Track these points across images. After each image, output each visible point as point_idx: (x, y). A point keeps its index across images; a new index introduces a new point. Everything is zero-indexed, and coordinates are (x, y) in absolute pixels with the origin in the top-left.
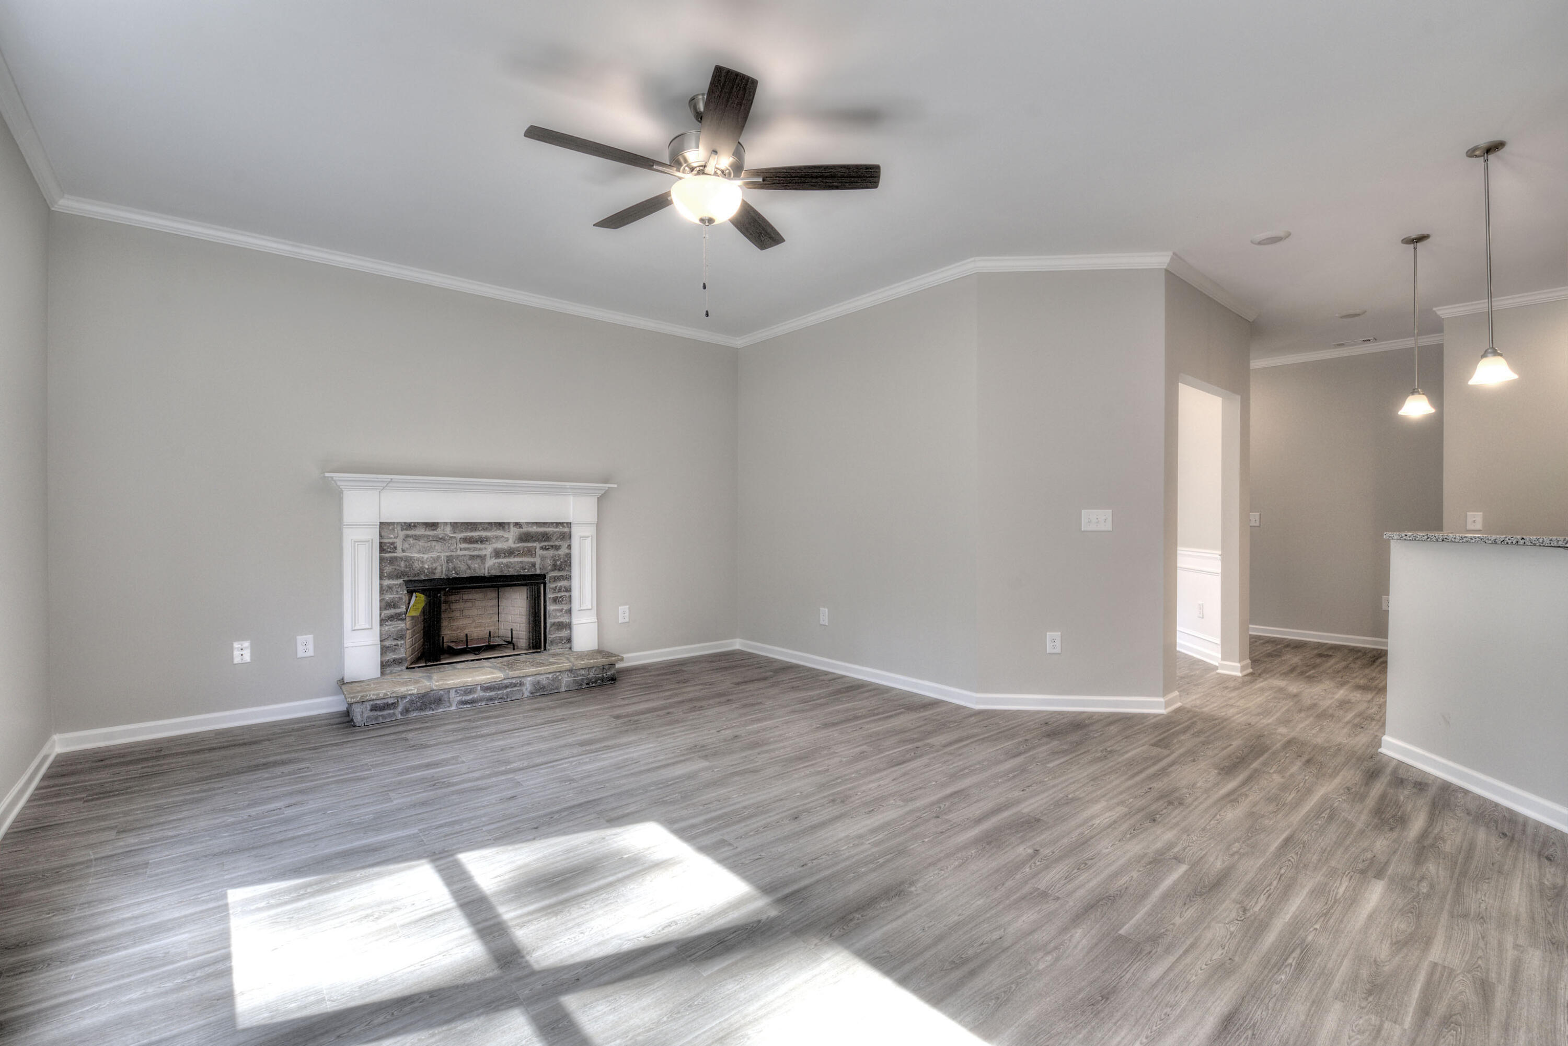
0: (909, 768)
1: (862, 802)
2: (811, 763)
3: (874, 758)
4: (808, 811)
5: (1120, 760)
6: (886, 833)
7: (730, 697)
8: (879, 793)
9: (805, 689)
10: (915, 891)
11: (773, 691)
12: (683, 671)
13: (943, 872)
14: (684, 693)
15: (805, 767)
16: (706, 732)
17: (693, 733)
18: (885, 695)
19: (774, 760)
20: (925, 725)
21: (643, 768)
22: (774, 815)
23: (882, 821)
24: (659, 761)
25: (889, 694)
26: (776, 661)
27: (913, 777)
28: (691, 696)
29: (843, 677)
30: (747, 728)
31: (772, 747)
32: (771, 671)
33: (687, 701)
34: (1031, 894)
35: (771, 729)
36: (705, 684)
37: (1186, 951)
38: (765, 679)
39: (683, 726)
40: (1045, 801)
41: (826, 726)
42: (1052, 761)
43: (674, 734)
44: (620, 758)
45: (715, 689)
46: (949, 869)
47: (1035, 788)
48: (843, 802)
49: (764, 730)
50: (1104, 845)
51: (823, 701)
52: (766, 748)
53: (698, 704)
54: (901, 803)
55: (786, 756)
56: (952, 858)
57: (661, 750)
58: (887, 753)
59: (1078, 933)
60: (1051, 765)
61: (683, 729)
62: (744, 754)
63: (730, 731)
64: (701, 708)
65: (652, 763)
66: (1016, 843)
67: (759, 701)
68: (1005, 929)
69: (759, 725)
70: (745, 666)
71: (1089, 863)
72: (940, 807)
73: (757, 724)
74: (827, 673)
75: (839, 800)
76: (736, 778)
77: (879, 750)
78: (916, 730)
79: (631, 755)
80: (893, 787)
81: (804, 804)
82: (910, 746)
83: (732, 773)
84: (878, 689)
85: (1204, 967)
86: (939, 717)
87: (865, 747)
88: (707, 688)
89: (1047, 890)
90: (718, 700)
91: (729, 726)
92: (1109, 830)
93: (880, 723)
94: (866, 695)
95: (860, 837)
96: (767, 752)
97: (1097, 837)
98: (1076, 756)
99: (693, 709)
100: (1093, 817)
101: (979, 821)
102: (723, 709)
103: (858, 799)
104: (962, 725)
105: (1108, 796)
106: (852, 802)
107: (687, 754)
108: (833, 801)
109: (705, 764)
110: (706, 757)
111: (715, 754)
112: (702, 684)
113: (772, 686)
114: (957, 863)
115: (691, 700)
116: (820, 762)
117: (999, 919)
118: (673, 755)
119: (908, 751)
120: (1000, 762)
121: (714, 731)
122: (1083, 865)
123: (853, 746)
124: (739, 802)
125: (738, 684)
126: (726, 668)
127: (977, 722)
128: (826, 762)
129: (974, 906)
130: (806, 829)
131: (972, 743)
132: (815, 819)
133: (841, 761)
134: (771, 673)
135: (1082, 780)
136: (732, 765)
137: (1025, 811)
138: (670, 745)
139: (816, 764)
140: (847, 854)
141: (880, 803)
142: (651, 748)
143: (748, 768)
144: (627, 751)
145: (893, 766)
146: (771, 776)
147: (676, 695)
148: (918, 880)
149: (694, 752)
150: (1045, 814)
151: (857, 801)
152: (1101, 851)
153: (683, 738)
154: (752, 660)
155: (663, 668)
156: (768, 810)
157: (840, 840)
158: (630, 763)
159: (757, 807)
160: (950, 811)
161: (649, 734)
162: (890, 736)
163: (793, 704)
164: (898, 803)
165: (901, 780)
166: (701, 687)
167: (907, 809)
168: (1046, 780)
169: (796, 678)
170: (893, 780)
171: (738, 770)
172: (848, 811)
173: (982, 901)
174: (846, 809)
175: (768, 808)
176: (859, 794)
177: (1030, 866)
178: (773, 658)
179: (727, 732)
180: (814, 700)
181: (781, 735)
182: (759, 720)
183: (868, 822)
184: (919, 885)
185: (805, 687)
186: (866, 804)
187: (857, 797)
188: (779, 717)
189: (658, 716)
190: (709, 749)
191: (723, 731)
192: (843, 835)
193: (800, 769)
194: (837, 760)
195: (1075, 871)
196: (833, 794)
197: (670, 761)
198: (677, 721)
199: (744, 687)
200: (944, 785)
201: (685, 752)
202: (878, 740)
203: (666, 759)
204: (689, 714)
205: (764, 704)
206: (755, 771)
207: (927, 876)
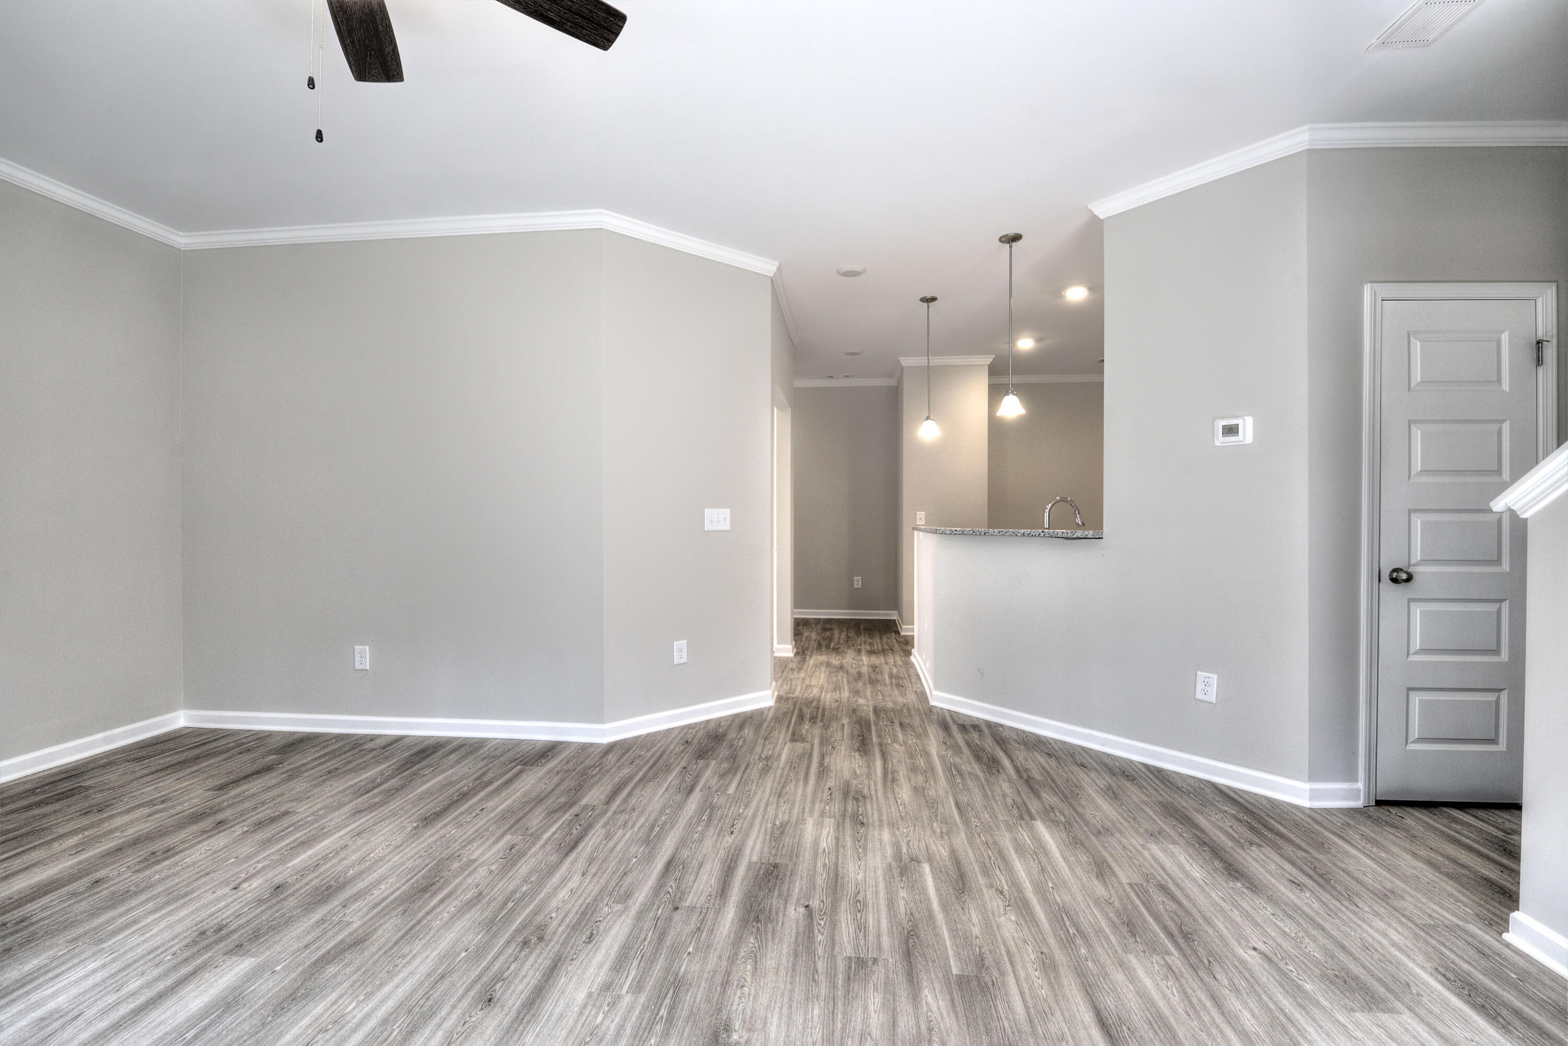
0: (589, 849)
1: (568, 926)
2: (445, 892)
3: (533, 850)
4: (499, 977)
5: (781, 765)
6: (635, 963)
7: (221, 816)
8: (579, 902)
9: (352, 770)
10: (741, 1037)
11: (299, 786)
12: (87, 788)
13: (746, 989)
14: (112, 831)
15: (442, 901)
16: (210, 897)
17: (183, 906)
18: (482, 751)
19: (379, 908)
20: (563, 780)
21: (101, 1025)
22: (449, 1014)
23: (616, 947)
24: (133, 994)
25: (486, 749)
26: (270, 734)
27: (604, 861)
28: (131, 832)
29: (401, 738)
30: (290, 864)
31: (360, 885)
32: (270, 753)
33: (129, 846)
34: (850, 968)
35: (337, 853)
36: (151, 803)
37: (1012, 963)
38: (268, 769)
39: (148, 900)
40: (761, 838)
41: (428, 820)
42: (728, 785)
43: (135, 922)
44: (23, 1023)
45: (179, 808)
46: (749, 980)
47: (739, 825)
48: (541, 939)
49: (326, 858)
50: (853, 871)
51: (394, 782)
52: (349, 892)
53: (160, 845)
54: (620, 907)
55: (397, 893)
56: (738, 962)
57: (124, 969)
58: (546, 836)
59: (927, 995)
60: (731, 790)
61: (150, 905)
62: (316, 916)
63: (261, 881)
64: (168, 852)
65: (117, 1004)
66: (782, 906)
67: (283, 809)
68: (869, 1034)
69: (310, 852)
70: (215, 754)
71: (860, 897)
72: (668, 892)
73: (305, 851)
74: (372, 738)
75: (534, 940)
76: (331, 970)
77: (531, 835)
78: (557, 792)
79: (52, 1005)
80: (591, 886)
81: (487, 968)
82: (567, 816)
83: (315, 963)
84: (464, 745)
85: (1037, 973)
86: (570, 766)
87: (508, 837)
88: (160, 811)
89: (858, 956)
90: (195, 828)
91: (252, 871)
92: (841, 850)
93: (503, 794)
94: (453, 757)
95: (607, 987)
96: (357, 897)
97: (840, 861)
98: (744, 773)
99: (153, 859)
100: (816, 843)
101: (723, 891)
102: (220, 841)
103: (559, 925)
104: (605, 768)
105: (807, 810)
106: (554, 933)
107: (193, 957)
108: (525, 943)
109: (245, 964)
110: (239, 949)
111: (256, 936)
112: (142, 805)
113: (291, 778)
114: (749, 967)
115: (135, 842)
116: (460, 884)
117: (852, 1024)
118: (159, 970)
119: (570, 823)
120: (681, 806)
121: (226, 890)
122: (858, 904)
123: (491, 841)
124: (368, 1016)
125: (222, 788)
126: (182, 764)
127: (618, 761)
128: (470, 880)
129: (816, 1019)
130: (519, 1012)
131: (633, 789)
132: (520, 988)
133: (491, 872)
134: (273, 757)
135: (771, 800)
136: (306, 947)
137: (755, 858)
138: (140, 951)
139: (456, 888)
140: (613, 1027)
141: (593, 919)
142: (94, 971)
143: (342, 942)
144: (34, 997)
145: (567, 854)
146: (395, 939)
147: (97, 839)
148: (729, 1018)
149: (209, 947)
150: (776, 855)
151: (560, 929)
152: (857, 879)
153: (162, 925)
154: (223, 742)
155: (32, 791)
156: (431, 1007)
157: (585, 1006)
158: (56, 1025)
159: (410, 1011)
160: (683, 893)
161: (74, 940)
162: (531, 810)
163: (347, 799)
164: (616, 909)
165: (593, 870)
166: (145, 811)
167: (633, 912)
168: (741, 811)
169: (325, 755)
170: (583, 875)
171: (323, 951)
172: (559, 951)
173: (816, 1008)
174: (555, 950)
175: (429, 1003)
176: (554, 915)
177: (819, 931)
178: (261, 731)
179: (255, 883)
180: (379, 785)
181: (362, 860)
182: (304, 844)
183: (599, 957)
184: (737, 1024)
185: (350, 766)
186: (576, 927)
187: (555, 923)
188: (338, 828)
189: (74, 894)
190: (235, 930)
191: (245, 885)
192: (581, 996)
193: (434, 908)
194: (482, 872)
195: (859, 915)
196: (518, 931)
197: (161, 986)
198: (126, 895)
199: (237, 791)
200: (648, 858)
201: (186, 954)
202: (519, 820)
203: (148, 985)
204: (148, 872)
205: (294, 813)
206: (358, 942)
207: (735, 1007)
